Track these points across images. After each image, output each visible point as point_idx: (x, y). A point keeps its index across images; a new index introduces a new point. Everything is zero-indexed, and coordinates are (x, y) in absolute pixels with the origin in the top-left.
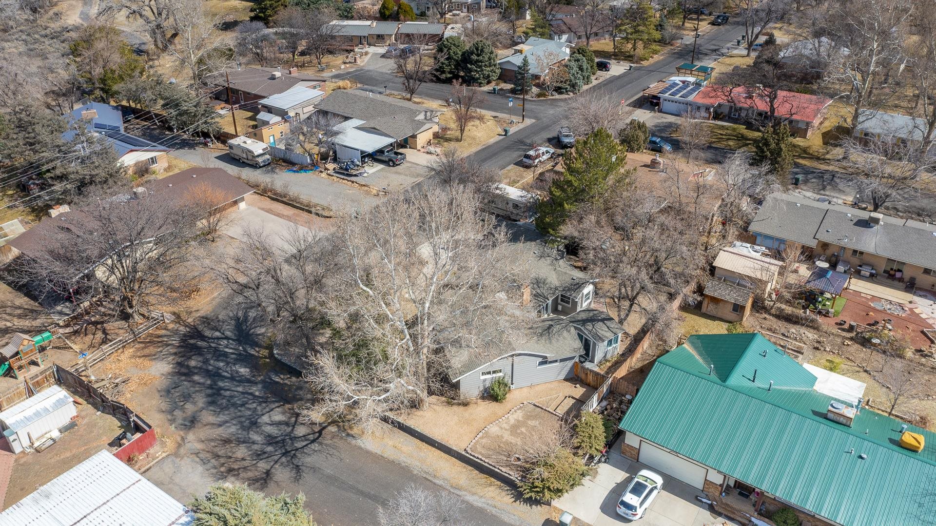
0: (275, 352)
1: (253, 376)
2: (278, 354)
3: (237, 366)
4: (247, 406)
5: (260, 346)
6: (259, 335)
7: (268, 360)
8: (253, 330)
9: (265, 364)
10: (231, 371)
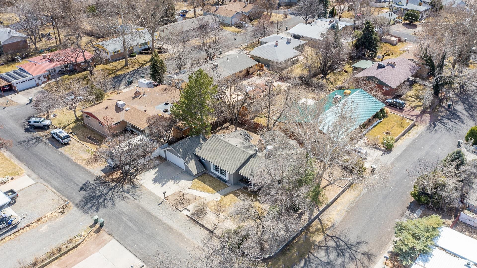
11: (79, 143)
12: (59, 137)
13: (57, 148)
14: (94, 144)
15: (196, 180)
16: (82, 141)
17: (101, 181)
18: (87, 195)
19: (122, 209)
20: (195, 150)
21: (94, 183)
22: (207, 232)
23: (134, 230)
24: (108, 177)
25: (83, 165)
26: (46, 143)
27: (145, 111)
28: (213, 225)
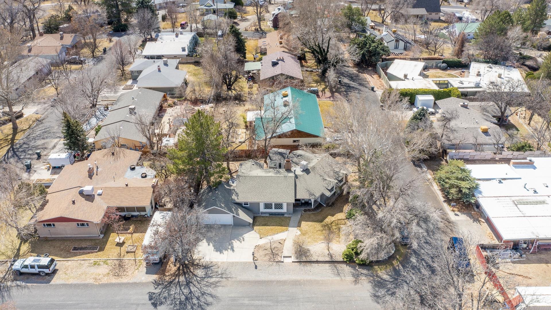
0: (393, 252)
1: (411, 254)
2: (393, 250)
3: (415, 265)
4: (425, 241)
5: (395, 269)
6: (389, 275)
7: (398, 257)
8: (391, 280)
9: (400, 256)
10: (420, 264)
11: (70, 262)
12: (39, 268)
13: (49, 282)
14: (92, 253)
15: (255, 228)
16: (69, 257)
17: (163, 284)
18: (172, 307)
19: (230, 295)
20: (232, 199)
21: (160, 291)
22: (327, 265)
23: (270, 306)
24: (165, 275)
25: (114, 280)
26: (18, 286)
27: (127, 185)
28: (327, 255)
